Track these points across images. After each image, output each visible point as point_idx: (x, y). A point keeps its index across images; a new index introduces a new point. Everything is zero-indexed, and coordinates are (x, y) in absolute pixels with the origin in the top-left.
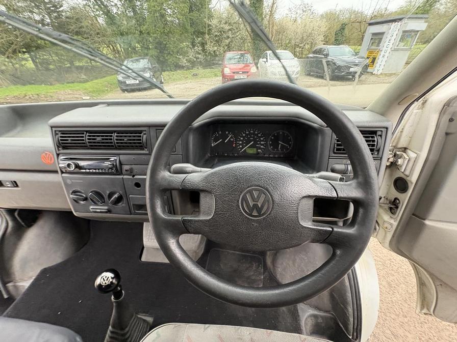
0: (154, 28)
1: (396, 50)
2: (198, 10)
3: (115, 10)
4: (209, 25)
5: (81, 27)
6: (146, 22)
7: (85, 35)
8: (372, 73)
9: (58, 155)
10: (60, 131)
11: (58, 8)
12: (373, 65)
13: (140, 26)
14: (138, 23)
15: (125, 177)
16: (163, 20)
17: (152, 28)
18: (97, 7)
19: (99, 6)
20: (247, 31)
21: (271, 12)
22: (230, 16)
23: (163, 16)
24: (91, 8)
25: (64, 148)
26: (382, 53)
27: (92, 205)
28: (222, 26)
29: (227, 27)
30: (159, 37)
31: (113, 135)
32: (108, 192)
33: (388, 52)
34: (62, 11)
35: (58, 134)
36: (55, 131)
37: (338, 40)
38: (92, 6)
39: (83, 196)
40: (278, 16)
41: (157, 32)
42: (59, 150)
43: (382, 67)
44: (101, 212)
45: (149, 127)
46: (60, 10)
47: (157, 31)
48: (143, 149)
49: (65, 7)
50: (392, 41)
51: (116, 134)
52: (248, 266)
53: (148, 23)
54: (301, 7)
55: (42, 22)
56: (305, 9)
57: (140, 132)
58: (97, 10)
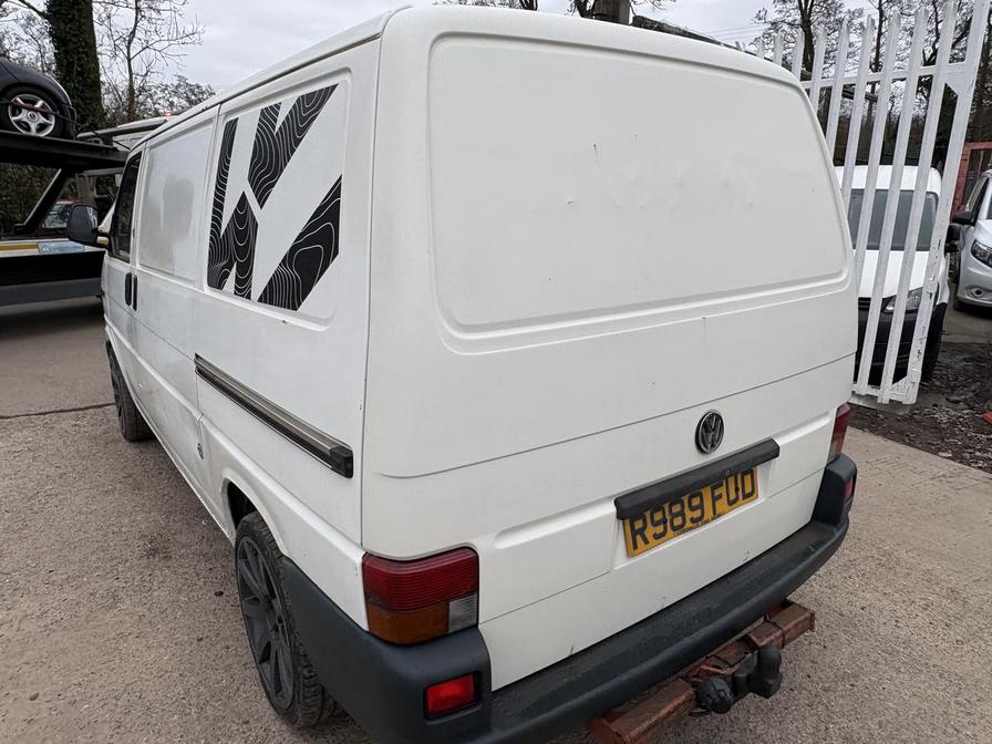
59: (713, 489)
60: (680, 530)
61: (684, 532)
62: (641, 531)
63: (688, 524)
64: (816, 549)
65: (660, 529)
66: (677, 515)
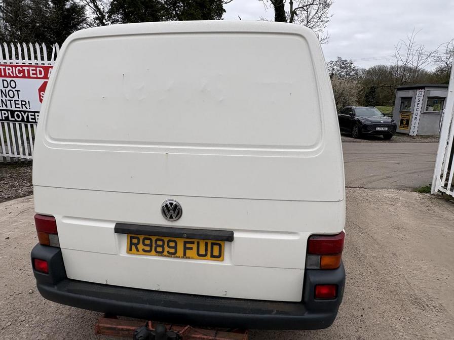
1: (424, 113)
8: (408, 134)
12: (408, 126)
26: (414, 116)
33: (419, 115)
37: (369, 101)
43: (416, 129)
50: (420, 105)
59: (185, 243)
60: (160, 254)
61: (162, 256)
62: (136, 245)
63: (165, 253)
64: (276, 314)
65: (148, 248)
66: (159, 246)
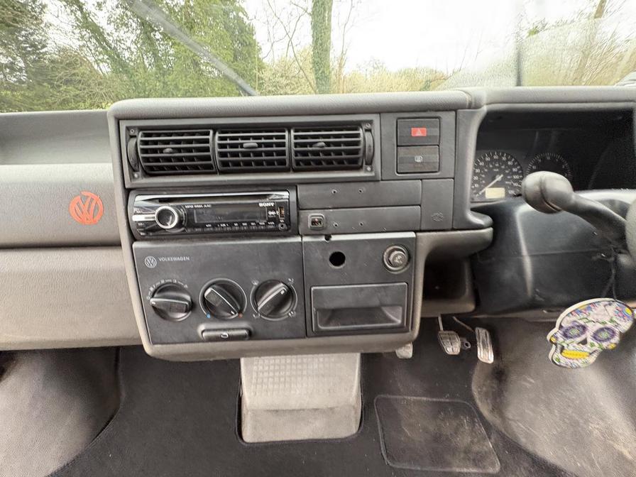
0: (184, 79)
2: (245, 59)
3: (127, 54)
4: (260, 78)
5: (74, 74)
6: (173, 71)
7: (80, 85)
9: (127, 192)
10: (141, 129)
11: (39, 49)
13: (164, 75)
14: (161, 72)
15: (306, 239)
16: (198, 69)
17: (182, 78)
18: (100, 49)
19: (104, 48)
20: (311, 86)
21: (340, 64)
22: (287, 68)
23: (196, 64)
24: (91, 50)
25: (149, 173)
27: (204, 321)
28: (277, 79)
29: (284, 81)
30: (191, 91)
31: (286, 134)
32: (256, 284)
34: (45, 53)
35: (135, 137)
36: (128, 129)
38: (92, 48)
39: (184, 300)
40: (347, 71)
41: (189, 84)
42: (132, 177)
44: (231, 338)
45: (380, 113)
46: (41, 51)
47: (189, 82)
48: (359, 168)
49: (50, 48)
51: (293, 133)
52: (455, 424)
53: (175, 73)
54: (371, 62)
55: (12, 66)
56: (375, 66)
57: (356, 125)
58: (99, 54)
